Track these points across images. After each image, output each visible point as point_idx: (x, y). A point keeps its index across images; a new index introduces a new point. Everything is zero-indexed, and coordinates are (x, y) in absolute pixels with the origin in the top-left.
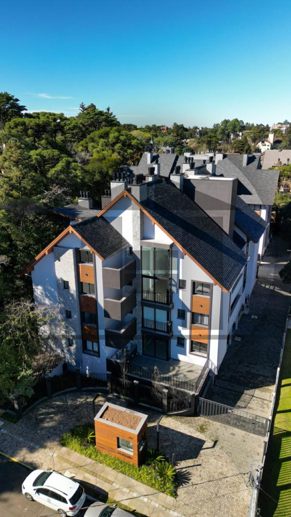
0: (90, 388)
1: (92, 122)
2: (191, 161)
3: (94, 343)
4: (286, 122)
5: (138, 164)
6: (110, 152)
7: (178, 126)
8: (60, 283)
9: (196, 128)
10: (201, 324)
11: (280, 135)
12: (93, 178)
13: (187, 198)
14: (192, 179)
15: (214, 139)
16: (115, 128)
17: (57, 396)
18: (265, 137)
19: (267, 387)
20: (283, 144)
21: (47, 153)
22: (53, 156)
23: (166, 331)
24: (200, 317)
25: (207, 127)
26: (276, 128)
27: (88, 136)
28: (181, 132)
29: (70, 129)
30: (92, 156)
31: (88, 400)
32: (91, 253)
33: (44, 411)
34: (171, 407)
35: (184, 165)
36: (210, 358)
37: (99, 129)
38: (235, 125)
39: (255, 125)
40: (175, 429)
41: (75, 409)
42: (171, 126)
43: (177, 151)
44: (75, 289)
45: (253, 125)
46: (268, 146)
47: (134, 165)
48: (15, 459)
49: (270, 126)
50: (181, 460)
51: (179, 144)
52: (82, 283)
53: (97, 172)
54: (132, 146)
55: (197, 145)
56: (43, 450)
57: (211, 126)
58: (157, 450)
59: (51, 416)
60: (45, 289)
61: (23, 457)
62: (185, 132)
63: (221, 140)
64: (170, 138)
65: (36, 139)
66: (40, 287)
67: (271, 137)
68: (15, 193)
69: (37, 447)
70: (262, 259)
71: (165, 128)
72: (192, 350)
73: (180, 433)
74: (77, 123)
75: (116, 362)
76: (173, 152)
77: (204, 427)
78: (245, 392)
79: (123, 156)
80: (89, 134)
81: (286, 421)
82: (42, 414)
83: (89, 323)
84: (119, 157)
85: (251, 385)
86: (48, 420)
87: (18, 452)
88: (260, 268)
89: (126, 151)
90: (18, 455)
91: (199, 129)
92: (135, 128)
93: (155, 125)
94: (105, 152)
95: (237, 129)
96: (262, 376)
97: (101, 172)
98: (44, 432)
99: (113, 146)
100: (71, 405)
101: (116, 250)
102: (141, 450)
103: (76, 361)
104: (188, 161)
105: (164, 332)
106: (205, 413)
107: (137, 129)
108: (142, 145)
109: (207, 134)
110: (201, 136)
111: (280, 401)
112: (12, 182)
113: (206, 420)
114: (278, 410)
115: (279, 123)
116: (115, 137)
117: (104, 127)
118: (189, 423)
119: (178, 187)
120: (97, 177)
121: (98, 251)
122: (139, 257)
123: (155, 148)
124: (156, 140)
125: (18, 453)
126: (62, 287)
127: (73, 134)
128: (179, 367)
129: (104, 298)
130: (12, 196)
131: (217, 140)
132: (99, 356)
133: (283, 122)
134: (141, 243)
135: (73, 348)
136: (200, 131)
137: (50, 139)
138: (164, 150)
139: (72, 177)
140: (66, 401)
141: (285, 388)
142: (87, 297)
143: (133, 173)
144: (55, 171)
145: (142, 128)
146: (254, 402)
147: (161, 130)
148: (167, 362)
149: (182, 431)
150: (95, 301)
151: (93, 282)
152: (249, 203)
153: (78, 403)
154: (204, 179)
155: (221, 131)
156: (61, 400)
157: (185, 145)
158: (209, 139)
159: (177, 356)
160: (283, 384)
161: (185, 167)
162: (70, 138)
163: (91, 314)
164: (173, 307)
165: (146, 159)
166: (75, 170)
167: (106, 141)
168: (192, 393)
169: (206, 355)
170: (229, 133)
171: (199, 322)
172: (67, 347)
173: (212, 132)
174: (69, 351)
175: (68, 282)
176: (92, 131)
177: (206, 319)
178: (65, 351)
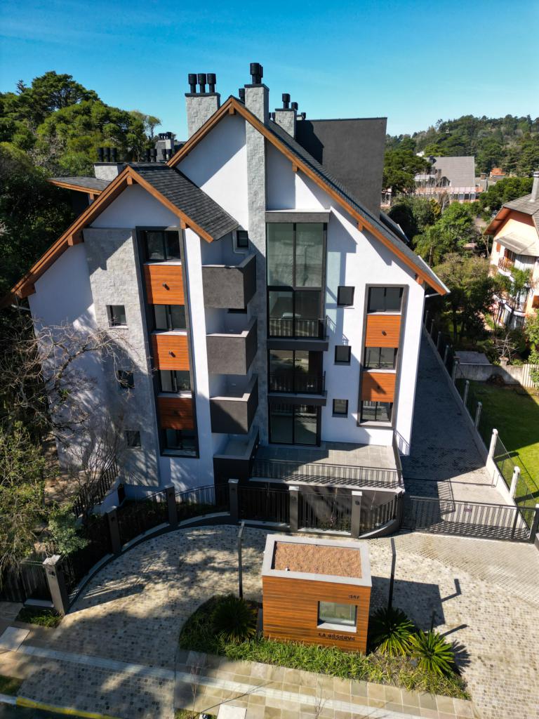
52: (155, 305)
72: (361, 419)
105: (312, 393)
129: (207, 334)
132: (198, 456)
134: (267, 217)
148: (319, 449)
168: (397, 491)
169: (390, 425)
175: (121, 308)
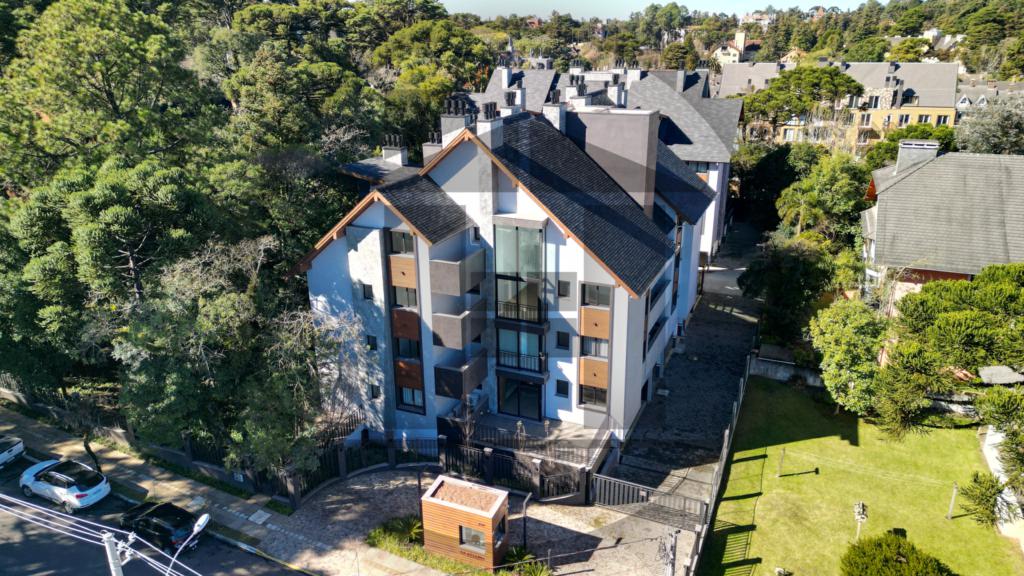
0: (411, 465)
1: (398, 11)
2: (580, 82)
3: (416, 392)
4: (770, 10)
5: (484, 91)
6: (433, 66)
7: (560, 17)
8: (357, 289)
9: (597, 21)
10: (596, 355)
11: (757, 34)
12: (402, 116)
13: (573, 146)
14: (581, 113)
15: (629, 43)
16: (441, 22)
17: (354, 476)
18: (728, 39)
19: (709, 465)
20: (763, 52)
21: (319, 68)
22: (330, 75)
23: (537, 369)
24: (593, 344)
25: (618, 19)
26: (751, 21)
27: (391, 38)
28: (566, 30)
29: (355, 24)
30: (399, 74)
31: (408, 483)
32: (412, 234)
33: (335, 498)
34: (546, 488)
35: (568, 89)
36: (612, 413)
37: (410, 25)
38: (671, 15)
39: (711, 15)
40: (553, 523)
41: (387, 495)
42: (546, 17)
43: (559, 65)
44: (383, 299)
45: (706, 15)
46: (735, 55)
47: (477, 91)
48: (295, 566)
49: (741, 17)
50: (562, 564)
51: (562, 52)
52: (395, 287)
53: (409, 103)
54: (474, 55)
55: (598, 54)
56: (338, 552)
57: (624, 17)
58: (524, 547)
59: (348, 505)
60: (331, 302)
61: (305, 563)
62: (574, 30)
63: (644, 44)
64: (544, 41)
65: (292, 43)
66: (322, 298)
67: (740, 40)
68: (271, 138)
69: (330, 547)
70: (712, 262)
71: (536, 22)
72: (581, 402)
73: (561, 528)
74: (368, 13)
75: (453, 421)
76: (551, 66)
77: (601, 520)
78: (672, 472)
79: (456, 74)
80: (392, 34)
81: (736, 512)
82: (332, 503)
83: (407, 357)
84: (449, 76)
85: (681, 462)
86: (344, 511)
87: (297, 555)
88: (707, 278)
89: (462, 65)
90: (298, 560)
91: (601, 22)
92: (478, 22)
93: (515, 16)
94: (423, 67)
95: (676, 22)
96: (701, 448)
97: (416, 105)
98: (337, 528)
99: (439, 57)
100: (380, 490)
101: (452, 230)
102: (497, 546)
103: (385, 426)
104: (574, 82)
105: (535, 371)
106: (602, 500)
107: (481, 24)
108: (491, 54)
109: (617, 32)
110: (605, 36)
111: (729, 483)
112: (265, 120)
113: (605, 511)
114: (725, 496)
115: (757, 12)
116: (441, 40)
117: (420, 21)
118: (575, 514)
119: (557, 125)
120: (410, 114)
121: (423, 231)
122: (492, 245)
123: (516, 59)
124: (517, 43)
125: (297, 558)
126: (360, 295)
127: (361, 33)
128: (561, 430)
129: (433, 312)
130: (265, 143)
131: (635, 44)
132: (424, 414)
133: (763, 9)
134: (494, 219)
135: (380, 401)
136: (604, 27)
137: (319, 42)
138: (534, 65)
139: (364, 113)
140: (371, 484)
141: (738, 464)
142: (405, 311)
143: (475, 106)
144: (335, 102)
145: (491, 22)
146: (686, 487)
147: (527, 25)
148: (540, 423)
149: (563, 525)
150: (417, 319)
151: (413, 286)
152: (687, 159)
153: (391, 487)
154: (600, 113)
155: (645, 27)
156: (363, 483)
157: (574, 54)
158: (620, 42)
159: (557, 413)
160: (735, 458)
161: (569, 93)
162: (356, 40)
163: (410, 341)
164: (549, 328)
165: (501, 80)
166: (370, 100)
167: (425, 46)
168: (580, 466)
169: (604, 409)
170: (660, 30)
171: (593, 352)
172: (370, 400)
173: (626, 28)
174: (373, 406)
175: (370, 287)
176: (399, 28)
177: (604, 347)
178: (366, 407)
